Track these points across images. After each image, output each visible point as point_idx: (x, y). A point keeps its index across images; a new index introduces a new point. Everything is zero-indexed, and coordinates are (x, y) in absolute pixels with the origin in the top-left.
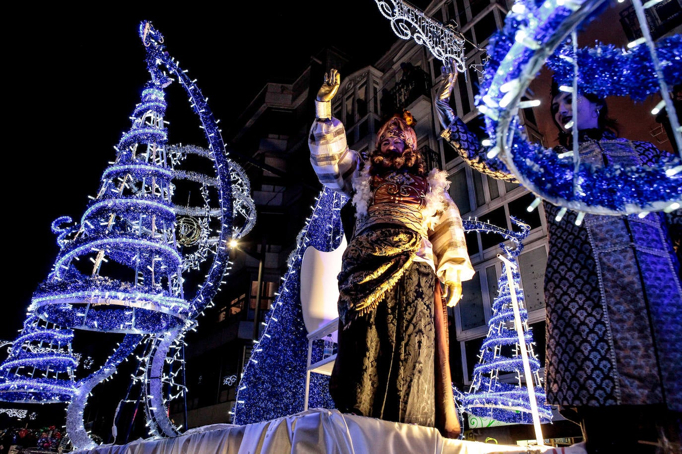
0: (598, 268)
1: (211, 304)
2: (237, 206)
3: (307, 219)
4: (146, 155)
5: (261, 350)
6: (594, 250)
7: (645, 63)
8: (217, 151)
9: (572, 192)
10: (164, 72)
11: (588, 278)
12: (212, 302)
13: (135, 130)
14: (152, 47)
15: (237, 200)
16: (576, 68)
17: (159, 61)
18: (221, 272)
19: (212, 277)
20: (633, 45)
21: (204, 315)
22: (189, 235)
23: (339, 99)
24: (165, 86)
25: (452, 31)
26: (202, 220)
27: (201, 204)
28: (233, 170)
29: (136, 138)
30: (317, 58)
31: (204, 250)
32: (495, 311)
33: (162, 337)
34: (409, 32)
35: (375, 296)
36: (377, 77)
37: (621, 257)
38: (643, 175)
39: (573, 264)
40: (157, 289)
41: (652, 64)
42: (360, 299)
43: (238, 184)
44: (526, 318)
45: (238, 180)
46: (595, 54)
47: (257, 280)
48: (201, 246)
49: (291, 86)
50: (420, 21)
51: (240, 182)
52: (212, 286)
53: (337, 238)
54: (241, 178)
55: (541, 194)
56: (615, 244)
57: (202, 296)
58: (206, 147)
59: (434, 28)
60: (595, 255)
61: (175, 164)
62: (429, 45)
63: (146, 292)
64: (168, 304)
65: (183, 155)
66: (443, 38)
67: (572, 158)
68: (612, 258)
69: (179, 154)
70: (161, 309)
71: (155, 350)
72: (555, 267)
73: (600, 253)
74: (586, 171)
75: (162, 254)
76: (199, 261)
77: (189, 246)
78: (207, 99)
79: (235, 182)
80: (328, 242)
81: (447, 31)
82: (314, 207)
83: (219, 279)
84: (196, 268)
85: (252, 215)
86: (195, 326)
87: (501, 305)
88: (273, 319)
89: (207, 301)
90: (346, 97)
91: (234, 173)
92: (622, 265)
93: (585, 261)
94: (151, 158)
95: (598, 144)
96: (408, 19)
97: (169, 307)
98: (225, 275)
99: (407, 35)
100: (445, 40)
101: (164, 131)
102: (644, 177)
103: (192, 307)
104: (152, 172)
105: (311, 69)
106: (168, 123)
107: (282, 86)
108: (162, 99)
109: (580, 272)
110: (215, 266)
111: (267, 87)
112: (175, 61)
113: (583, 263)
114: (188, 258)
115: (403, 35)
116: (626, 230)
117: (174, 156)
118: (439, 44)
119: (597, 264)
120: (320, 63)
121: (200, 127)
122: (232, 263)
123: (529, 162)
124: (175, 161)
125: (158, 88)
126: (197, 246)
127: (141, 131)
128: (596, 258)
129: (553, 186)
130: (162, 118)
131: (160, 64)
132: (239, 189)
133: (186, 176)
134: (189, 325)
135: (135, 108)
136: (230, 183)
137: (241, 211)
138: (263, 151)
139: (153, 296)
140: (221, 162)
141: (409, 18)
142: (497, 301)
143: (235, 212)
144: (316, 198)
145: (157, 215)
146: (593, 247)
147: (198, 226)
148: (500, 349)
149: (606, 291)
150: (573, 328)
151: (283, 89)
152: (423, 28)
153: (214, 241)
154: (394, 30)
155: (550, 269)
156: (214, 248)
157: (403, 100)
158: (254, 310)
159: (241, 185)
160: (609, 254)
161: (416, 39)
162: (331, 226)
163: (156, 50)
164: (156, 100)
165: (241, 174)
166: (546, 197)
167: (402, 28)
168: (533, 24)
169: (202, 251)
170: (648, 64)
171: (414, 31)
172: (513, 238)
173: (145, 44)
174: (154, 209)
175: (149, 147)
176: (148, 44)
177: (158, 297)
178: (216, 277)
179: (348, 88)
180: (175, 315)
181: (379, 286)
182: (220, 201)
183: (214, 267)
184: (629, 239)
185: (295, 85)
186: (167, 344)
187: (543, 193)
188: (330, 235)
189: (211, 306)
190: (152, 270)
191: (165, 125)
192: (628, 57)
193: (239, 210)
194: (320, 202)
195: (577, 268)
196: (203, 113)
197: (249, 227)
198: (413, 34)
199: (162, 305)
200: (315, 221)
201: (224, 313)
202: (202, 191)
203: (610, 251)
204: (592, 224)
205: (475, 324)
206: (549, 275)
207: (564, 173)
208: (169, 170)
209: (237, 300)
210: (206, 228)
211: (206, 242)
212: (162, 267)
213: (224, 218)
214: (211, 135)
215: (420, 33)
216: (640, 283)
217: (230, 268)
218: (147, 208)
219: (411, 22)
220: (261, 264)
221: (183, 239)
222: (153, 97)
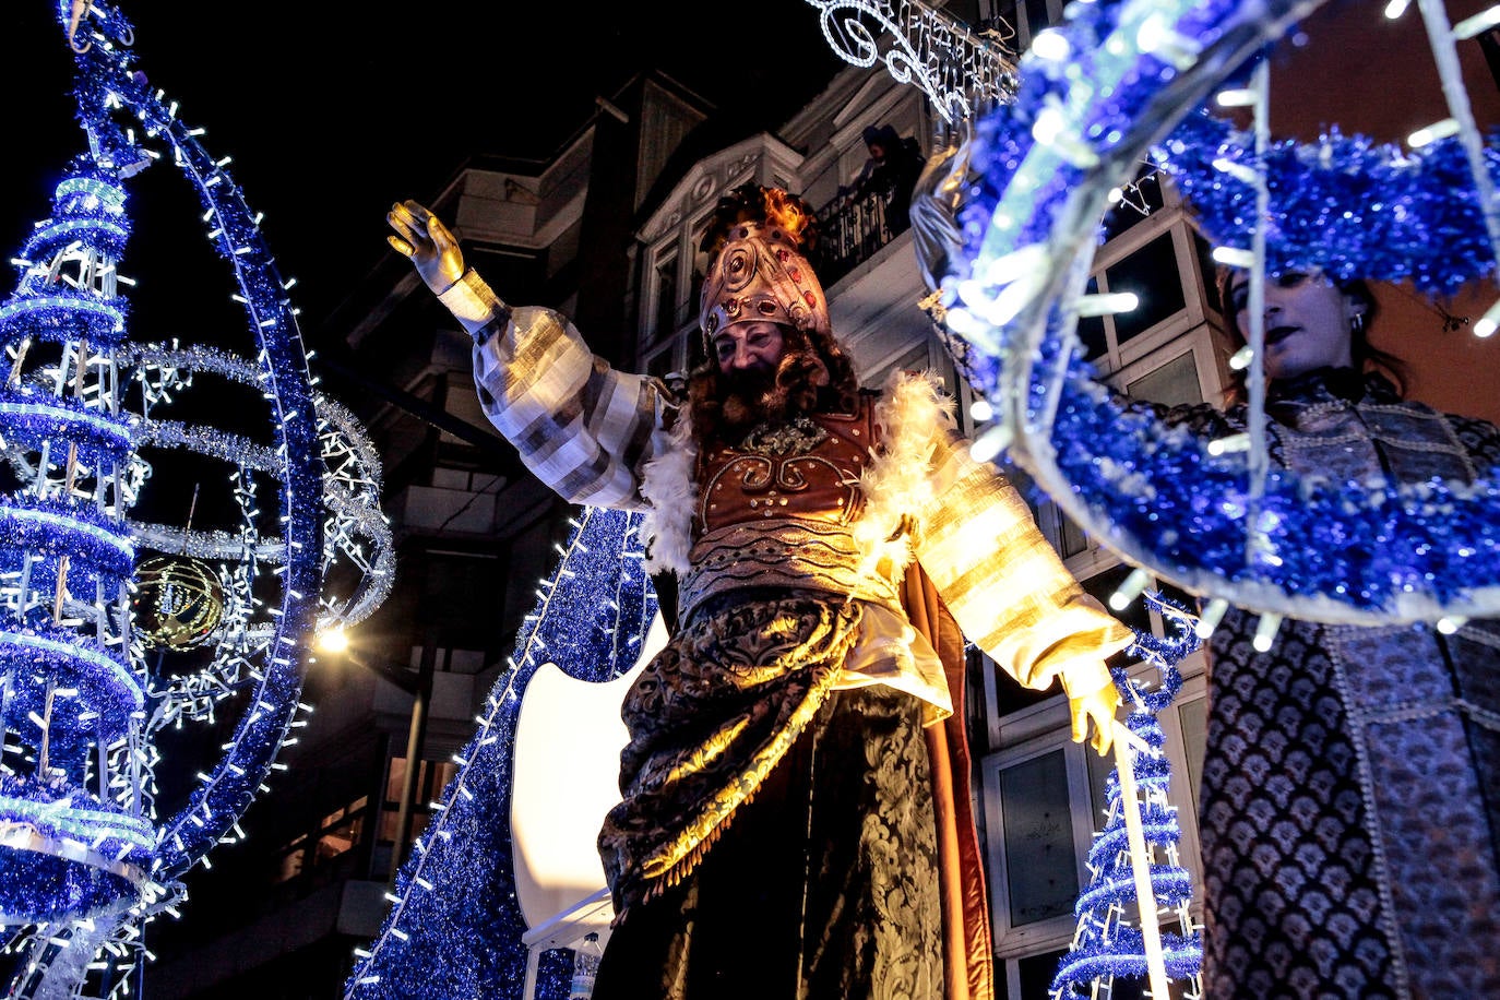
0: (1363, 767)
1: (233, 833)
2: (336, 537)
3: (542, 582)
4: (57, 374)
5: (376, 979)
6: (1350, 715)
7: (1454, 192)
8: (282, 372)
9: (1243, 557)
10: (131, 133)
11: (1334, 794)
12: (237, 828)
13: (24, 298)
14: (96, 54)
15: (341, 515)
16: (1263, 199)
17: (113, 99)
18: (274, 735)
19: (243, 750)
20: (1424, 138)
21: (208, 865)
22: (185, 618)
23: (672, 227)
24: (128, 172)
25: (997, 50)
26: (231, 571)
27: (231, 523)
28: (333, 428)
29: (27, 323)
30: (615, 103)
31: (231, 663)
32: (1096, 871)
33: (65, 934)
34: (871, 47)
35: (700, 830)
36: (786, 168)
37: (1426, 740)
38: (1447, 509)
39: (1285, 753)
40: (54, 785)
41: (1472, 194)
42: (653, 845)
43: (346, 469)
44: (1186, 895)
45: (346, 455)
46: (1316, 160)
47: (403, 754)
48: (224, 650)
49: (534, 183)
50: (905, 19)
51: (350, 462)
52: (241, 779)
53: (631, 641)
54: (355, 452)
55: (1147, 562)
56: (1411, 701)
57: (206, 806)
58: (249, 354)
59: (944, 39)
60: (1355, 731)
61: (155, 401)
62: (930, 84)
63: (15, 795)
64: (87, 832)
65: (183, 374)
66: (969, 67)
67: (1244, 455)
68: (1403, 743)
69: (169, 372)
70: (61, 846)
71: (38, 976)
72: (1234, 757)
73: (1370, 725)
74: (1287, 497)
75: (79, 676)
76: (213, 697)
77: (186, 649)
78: (260, 216)
79: (334, 463)
80: (604, 653)
81: (982, 49)
82: (566, 547)
83: (264, 755)
84: (204, 717)
85: (382, 561)
86: (176, 899)
87: (1112, 856)
88: (421, 882)
89: (222, 824)
90: (693, 221)
91: (334, 435)
92: (1433, 763)
93: (1325, 748)
94: (71, 384)
95: (1357, 414)
96: (869, 10)
97: (89, 842)
98: (286, 743)
99: (865, 54)
100: (976, 75)
101: (117, 305)
102: (1450, 517)
103: (170, 843)
104: (70, 427)
105: (596, 132)
106: (132, 282)
107: (507, 182)
108: (118, 210)
109: (1309, 776)
110: (255, 717)
111: (462, 183)
112: (166, 102)
113: (1317, 752)
114: (178, 686)
115: (856, 54)
116: (1442, 662)
117: (153, 376)
118: (959, 84)
119: (1359, 756)
120: (624, 119)
121: (235, 297)
122: (310, 709)
123: (1107, 468)
124: (156, 391)
125: (104, 178)
126: (213, 648)
127: (44, 302)
128: (1356, 739)
129: (1184, 538)
130: (112, 268)
131: (117, 106)
132: (345, 484)
133: (185, 439)
134: (152, 899)
135: (31, 231)
136: (316, 469)
137: (350, 549)
138: (442, 370)
139: (36, 805)
140: (294, 403)
141: (873, 6)
142: (1102, 843)
143: (329, 553)
144: (571, 521)
145: (76, 559)
146: (1347, 707)
147: (217, 592)
148: (1109, 987)
149: (1387, 841)
150: (1289, 943)
151: (512, 189)
152: (915, 38)
153: (263, 635)
154: (830, 39)
155: (1216, 763)
156: (258, 659)
157: (858, 239)
158: (391, 844)
159: (354, 472)
160: (1395, 729)
161: (891, 68)
162: (615, 606)
163: (108, 66)
164: (98, 213)
165: (355, 437)
166: (1163, 569)
167: (852, 34)
168: (1080, 94)
169: (225, 665)
170: (1464, 196)
171: (885, 42)
172: (1153, 654)
173: (75, 46)
174: (67, 538)
175: (68, 352)
176: (83, 46)
177: (54, 812)
178: (258, 752)
179: (701, 195)
180: (106, 867)
181: (712, 799)
182: (284, 519)
183: (251, 721)
184: (1449, 688)
185: (547, 179)
186: (80, 960)
187: (1154, 558)
188: (609, 631)
189: (233, 841)
190: (44, 724)
191: (121, 288)
192: (1406, 175)
193: (345, 546)
194: (585, 533)
195: (1299, 765)
196: (245, 256)
197: (372, 599)
198: (883, 53)
199: (64, 833)
200: (566, 587)
201: (301, 853)
202: (235, 484)
203: (1396, 720)
204: (1345, 640)
205: (1049, 908)
206: (1216, 780)
207: (1218, 497)
208: (124, 423)
209: (341, 813)
210: (242, 597)
211: (241, 639)
212: (82, 717)
213: (294, 572)
214: (264, 324)
215: (903, 50)
216: (1483, 821)
217: (304, 724)
218: (44, 536)
219: (880, 17)
220: (418, 707)
221: (167, 629)
222: (90, 203)
